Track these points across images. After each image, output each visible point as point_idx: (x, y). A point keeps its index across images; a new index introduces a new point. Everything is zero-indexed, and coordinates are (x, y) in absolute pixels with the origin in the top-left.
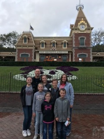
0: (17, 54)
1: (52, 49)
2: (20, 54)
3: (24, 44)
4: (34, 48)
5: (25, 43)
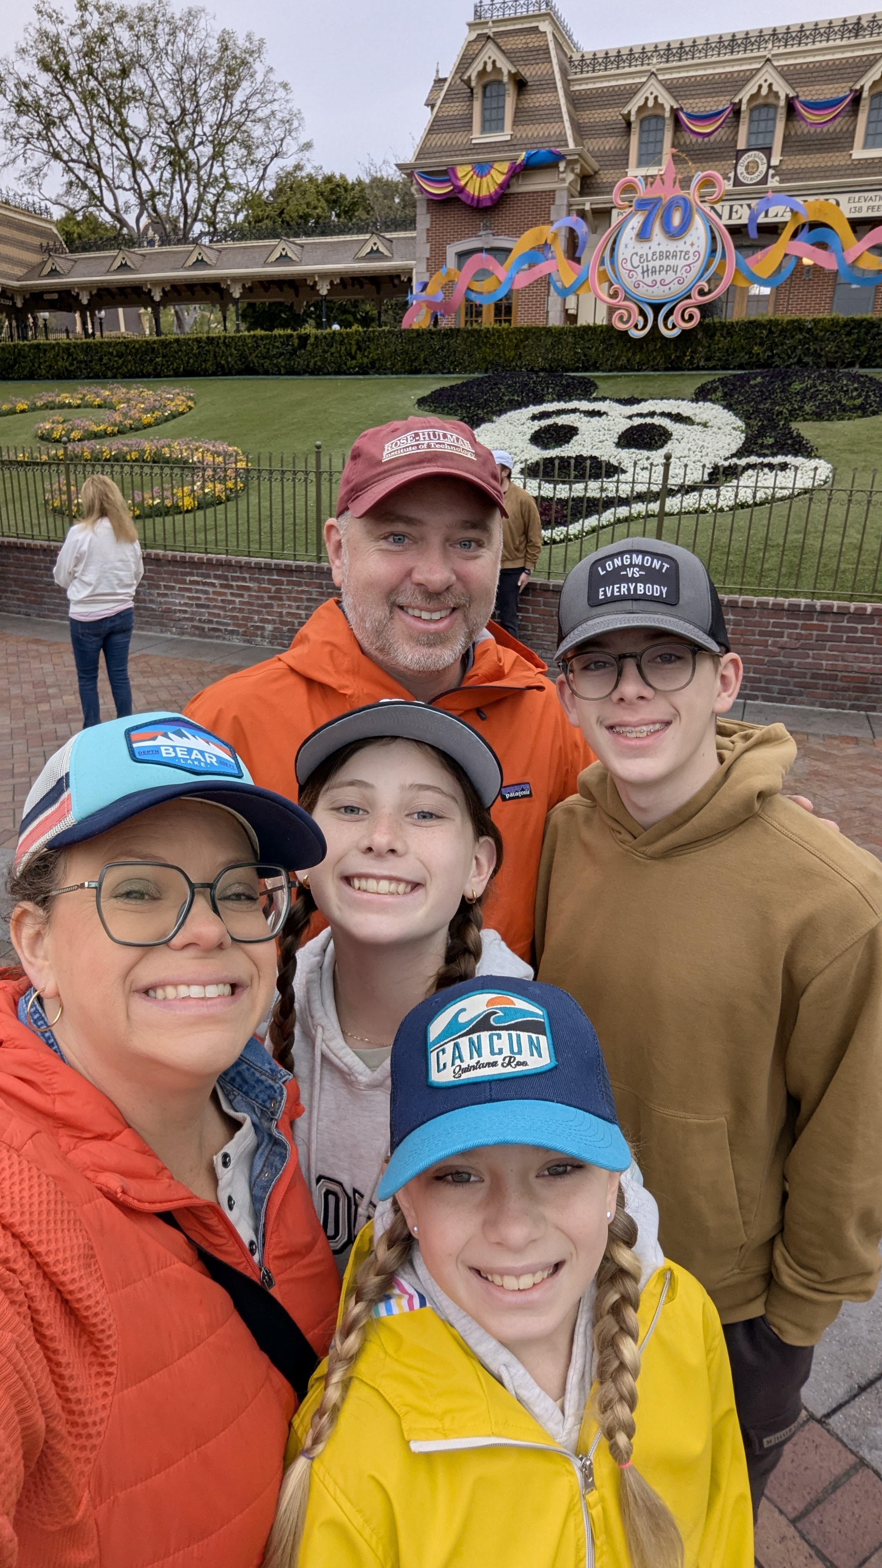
0: (424, 250)
1: (737, 182)
2: (452, 251)
3: (477, 148)
4: (570, 177)
5: (492, 137)
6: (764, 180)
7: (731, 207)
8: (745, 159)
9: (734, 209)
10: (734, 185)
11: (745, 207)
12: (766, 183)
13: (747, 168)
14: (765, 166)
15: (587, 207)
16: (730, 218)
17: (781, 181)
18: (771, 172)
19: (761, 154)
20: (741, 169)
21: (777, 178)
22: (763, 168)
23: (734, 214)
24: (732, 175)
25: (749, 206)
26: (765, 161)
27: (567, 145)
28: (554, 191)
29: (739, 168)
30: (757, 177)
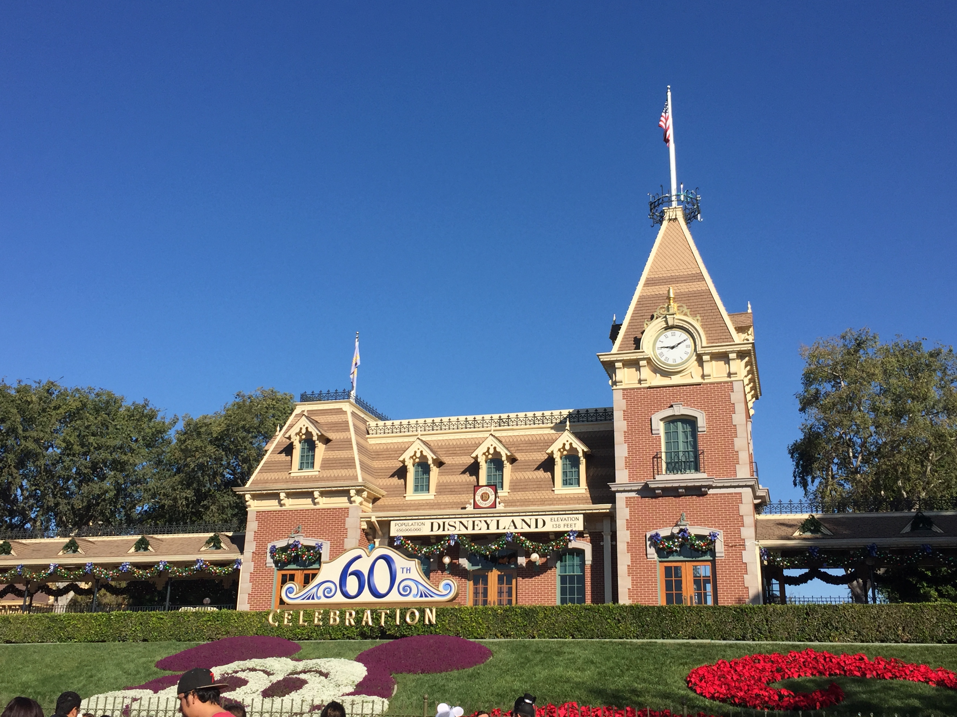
0: (251, 546)
1: (476, 506)
3: (296, 480)
4: (359, 500)
5: (307, 473)
6: (494, 506)
7: (474, 522)
8: (480, 492)
9: (476, 524)
10: (474, 508)
11: (483, 522)
12: (495, 508)
13: (482, 497)
14: (494, 496)
15: (374, 519)
16: (474, 529)
17: (505, 506)
18: (498, 500)
19: (490, 489)
20: (478, 498)
21: (502, 504)
22: (492, 497)
23: (476, 527)
24: (472, 501)
25: (486, 521)
26: (493, 493)
27: (357, 479)
28: (348, 508)
29: (476, 497)
30: (489, 503)
